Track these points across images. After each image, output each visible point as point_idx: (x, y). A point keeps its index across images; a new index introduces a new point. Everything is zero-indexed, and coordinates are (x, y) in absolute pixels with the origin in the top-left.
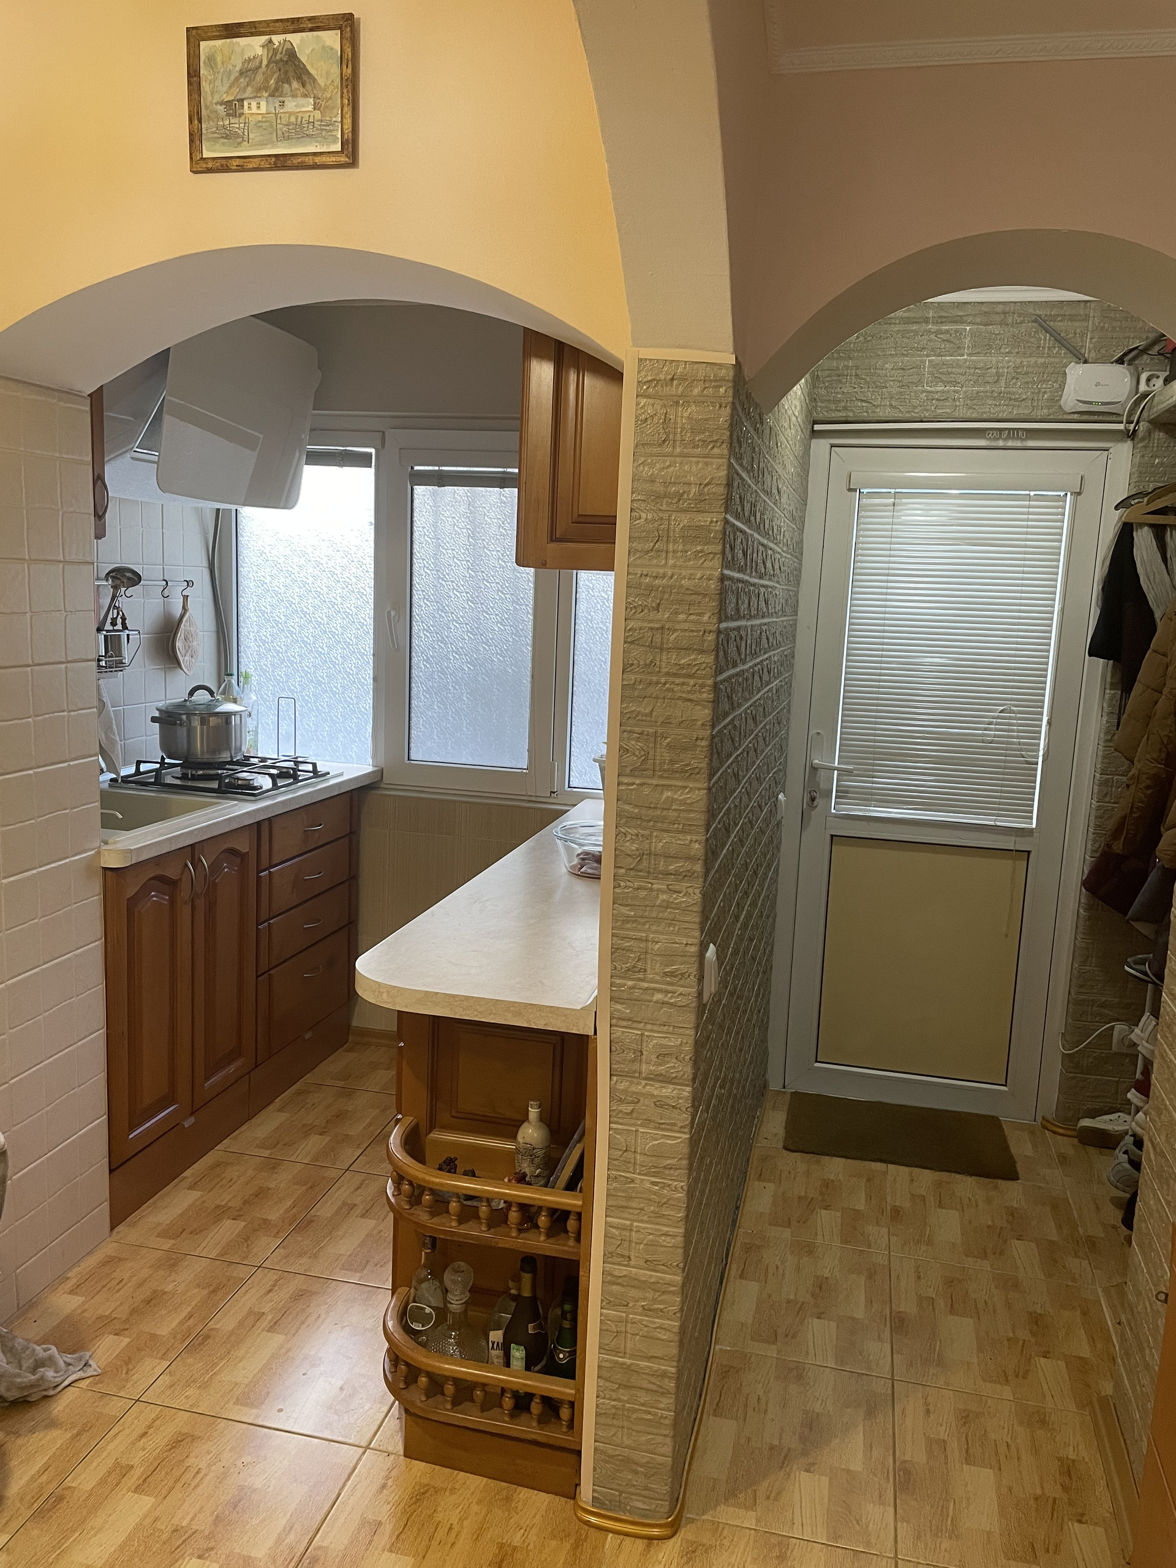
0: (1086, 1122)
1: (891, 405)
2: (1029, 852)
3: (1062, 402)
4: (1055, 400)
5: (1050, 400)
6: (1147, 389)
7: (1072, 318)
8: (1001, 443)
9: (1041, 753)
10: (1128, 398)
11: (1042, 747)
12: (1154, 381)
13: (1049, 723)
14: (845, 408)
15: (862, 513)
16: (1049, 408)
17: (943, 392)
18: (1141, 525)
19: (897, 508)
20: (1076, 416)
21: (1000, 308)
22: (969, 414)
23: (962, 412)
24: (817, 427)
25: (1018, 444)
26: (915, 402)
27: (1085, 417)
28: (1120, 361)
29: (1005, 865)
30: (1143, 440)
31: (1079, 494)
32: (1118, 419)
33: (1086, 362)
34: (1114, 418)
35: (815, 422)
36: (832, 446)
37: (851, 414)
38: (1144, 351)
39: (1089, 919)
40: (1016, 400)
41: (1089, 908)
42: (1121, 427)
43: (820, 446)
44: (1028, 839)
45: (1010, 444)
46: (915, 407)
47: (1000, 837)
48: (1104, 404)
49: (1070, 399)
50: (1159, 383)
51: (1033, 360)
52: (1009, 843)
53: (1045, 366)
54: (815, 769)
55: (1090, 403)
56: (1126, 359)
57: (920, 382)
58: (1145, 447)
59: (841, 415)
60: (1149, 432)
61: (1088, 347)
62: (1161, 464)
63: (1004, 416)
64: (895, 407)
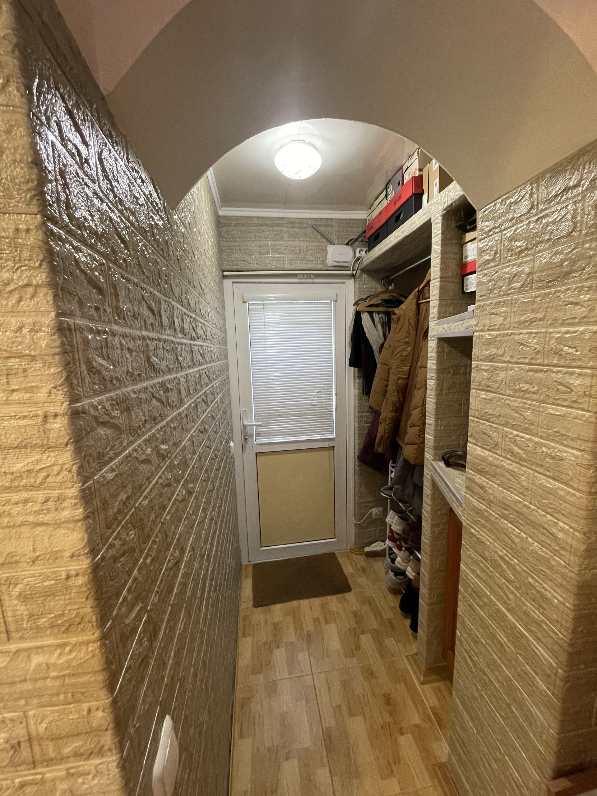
0: (367, 549)
1: (257, 263)
2: (334, 447)
3: (327, 262)
4: (324, 262)
5: (322, 261)
6: (360, 255)
7: (327, 226)
8: (304, 281)
9: (334, 408)
10: (352, 260)
11: (334, 405)
12: (361, 252)
13: (336, 394)
14: (236, 265)
15: (251, 313)
16: (322, 264)
17: (278, 257)
18: (364, 312)
19: (265, 310)
20: (333, 268)
21: (297, 221)
22: (290, 267)
23: (287, 266)
24: (225, 273)
25: (311, 281)
26: (267, 262)
27: (336, 268)
28: (347, 244)
29: (325, 453)
30: (359, 277)
31: (336, 301)
32: (349, 269)
33: (334, 244)
34: (347, 269)
35: (224, 271)
36: (233, 283)
37: (239, 267)
38: (356, 240)
39: (360, 470)
40: (309, 261)
41: (360, 466)
42: (350, 272)
43: (227, 283)
44: (333, 442)
45: (308, 281)
46: (267, 264)
47: (322, 443)
48: (343, 262)
49: (330, 261)
50: (363, 253)
51: (313, 244)
52: (326, 444)
53: (318, 246)
54: (245, 426)
55: (338, 262)
56: (350, 244)
57: (268, 253)
58: (360, 280)
59: (235, 267)
60: (361, 275)
61: (334, 238)
62: (366, 288)
63: (305, 267)
64: (258, 264)
